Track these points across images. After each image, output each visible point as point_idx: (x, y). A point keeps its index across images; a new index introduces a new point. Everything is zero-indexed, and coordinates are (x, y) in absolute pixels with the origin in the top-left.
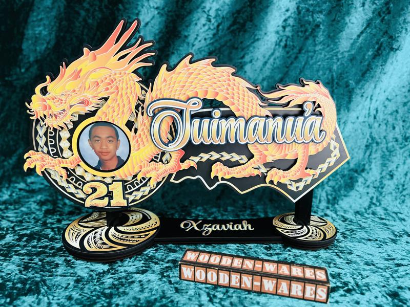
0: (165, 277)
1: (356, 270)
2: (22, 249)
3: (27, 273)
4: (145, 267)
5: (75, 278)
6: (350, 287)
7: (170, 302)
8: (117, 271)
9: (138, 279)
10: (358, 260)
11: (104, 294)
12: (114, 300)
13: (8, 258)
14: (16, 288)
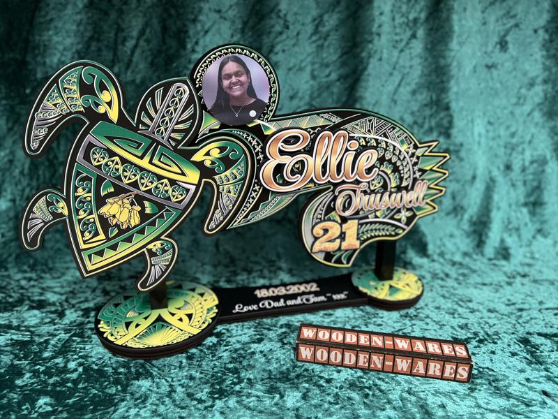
6: (482, 338)
8: (229, 342)
9: (258, 350)
10: (481, 308)
11: (228, 369)
12: (242, 375)
13: (86, 339)
14: (120, 373)
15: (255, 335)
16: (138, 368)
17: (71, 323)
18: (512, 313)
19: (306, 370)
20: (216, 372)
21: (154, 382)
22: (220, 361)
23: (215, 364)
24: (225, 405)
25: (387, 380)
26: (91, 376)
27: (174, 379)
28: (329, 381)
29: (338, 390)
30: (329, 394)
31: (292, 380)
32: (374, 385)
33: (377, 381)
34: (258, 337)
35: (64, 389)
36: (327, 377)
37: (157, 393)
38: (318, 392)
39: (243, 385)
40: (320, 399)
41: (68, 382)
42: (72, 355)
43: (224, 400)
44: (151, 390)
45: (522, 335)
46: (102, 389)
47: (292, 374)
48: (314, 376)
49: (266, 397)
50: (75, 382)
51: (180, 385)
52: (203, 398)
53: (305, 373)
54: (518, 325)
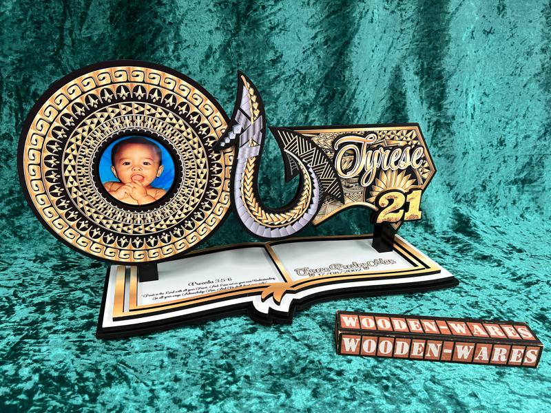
3: (89, 355)
5: (165, 352)
6: (496, 316)
8: (217, 334)
9: (252, 341)
10: (487, 285)
11: (220, 366)
12: (238, 372)
13: (41, 340)
14: (87, 379)
15: (247, 324)
16: (108, 371)
17: (22, 320)
18: (520, 289)
19: (312, 362)
20: (205, 371)
21: (130, 388)
22: (208, 357)
23: (203, 362)
24: (221, 410)
25: (405, 368)
26: (51, 385)
27: (156, 382)
28: (340, 373)
29: (351, 384)
30: (343, 389)
31: (298, 374)
32: (392, 375)
33: (394, 370)
34: (251, 326)
35: (15, 403)
36: (337, 369)
37: (135, 401)
38: (330, 387)
39: (239, 384)
40: (333, 395)
41: (20, 394)
42: (25, 359)
43: (219, 404)
44: (127, 399)
45: (536, 311)
46: (64, 401)
47: (296, 368)
48: (322, 368)
49: (270, 397)
50: (30, 393)
51: (163, 389)
52: (193, 404)
53: (311, 366)
54: (529, 302)
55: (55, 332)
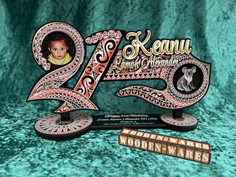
0: (106, 140)
1: (217, 140)
2: (27, 127)
3: (30, 137)
4: (95, 135)
6: (214, 148)
7: (109, 152)
9: (91, 141)
11: (73, 147)
12: (78, 150)
13: (19, 130)
14: (24, 144)
16: (32, 143)
20: (66, 148)
22: (71, 143)
23: (68, 145)
27: (46, 148)
29: (121, 162)
30: (117, 163)
32: (143, 162)
33: (145, 160)
36: (119, 156)
38: (111, 161)
39: (75, 154)
40: (111, 165)
42: (9, 135)
46: (13, 149)
47: (102, 153)
48: (113, 155)
49: (84, 160)
50: (3, 145)
51: (47, 151)
52: (54, 157)
55: (25, 129)
